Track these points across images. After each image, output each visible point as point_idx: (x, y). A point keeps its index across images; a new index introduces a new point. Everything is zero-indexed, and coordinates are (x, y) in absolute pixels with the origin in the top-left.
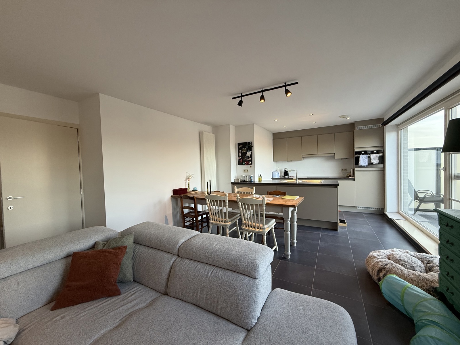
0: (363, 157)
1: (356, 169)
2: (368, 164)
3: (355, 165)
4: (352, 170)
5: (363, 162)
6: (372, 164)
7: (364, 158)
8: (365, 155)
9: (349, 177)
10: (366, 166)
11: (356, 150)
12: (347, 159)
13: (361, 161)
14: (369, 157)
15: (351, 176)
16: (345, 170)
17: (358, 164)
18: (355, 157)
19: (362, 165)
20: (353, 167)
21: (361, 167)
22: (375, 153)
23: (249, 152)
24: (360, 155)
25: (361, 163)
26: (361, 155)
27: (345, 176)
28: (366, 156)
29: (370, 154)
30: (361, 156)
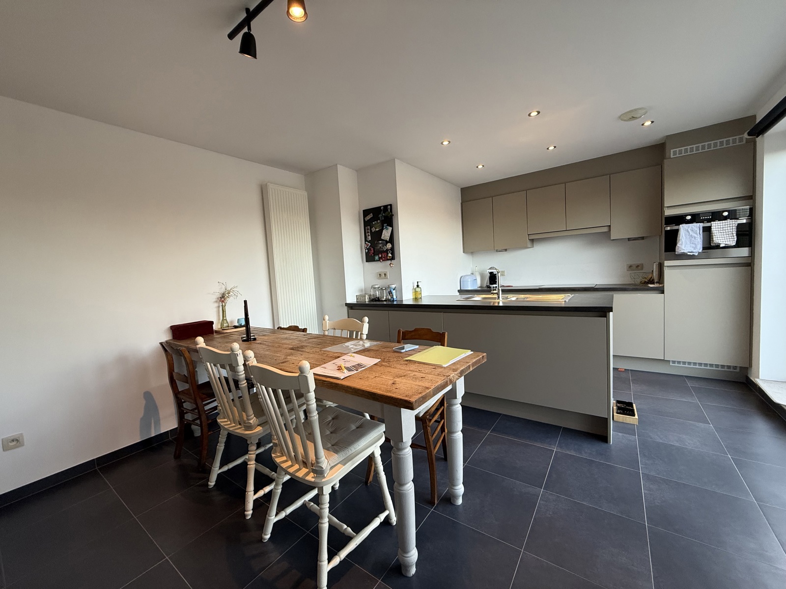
0: (688, 231)
1: (667, 263)
2: (704, 248)
3: (665, 252)
4: (655, 268)
5: (688, 243)
6: (718, 247)
7: (691, 233)
8: (695, 224)
9: (648, 283)
10: (697, 254)
11: (668, 212)
12: (643, 238)
13: (683, 240)
14: (707, 231)
15: (653, 283)
16: (638, 266)
17: (674, 250)
18: (667, 232)
19: (685, 251)
20: (660, 258)
21: (684, 256)
22: (725, 218)
23: (387, 229)
24: (679, 225)
25: (683, 247)
26: (684, 225)
27: (638, 281)
28: (697, 227)
29: (709, 221)
30: (683, 228)
